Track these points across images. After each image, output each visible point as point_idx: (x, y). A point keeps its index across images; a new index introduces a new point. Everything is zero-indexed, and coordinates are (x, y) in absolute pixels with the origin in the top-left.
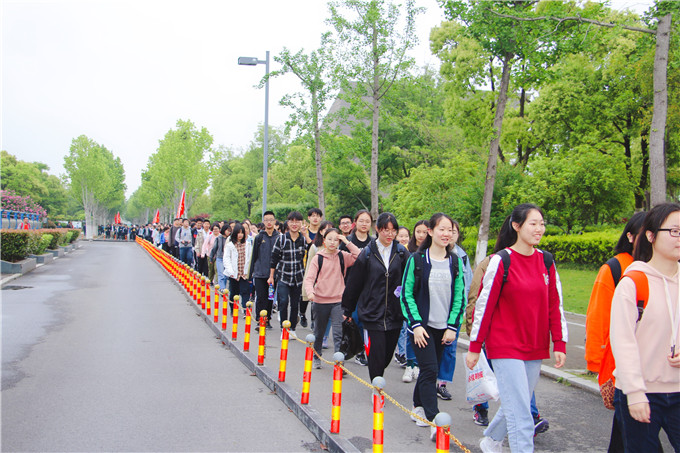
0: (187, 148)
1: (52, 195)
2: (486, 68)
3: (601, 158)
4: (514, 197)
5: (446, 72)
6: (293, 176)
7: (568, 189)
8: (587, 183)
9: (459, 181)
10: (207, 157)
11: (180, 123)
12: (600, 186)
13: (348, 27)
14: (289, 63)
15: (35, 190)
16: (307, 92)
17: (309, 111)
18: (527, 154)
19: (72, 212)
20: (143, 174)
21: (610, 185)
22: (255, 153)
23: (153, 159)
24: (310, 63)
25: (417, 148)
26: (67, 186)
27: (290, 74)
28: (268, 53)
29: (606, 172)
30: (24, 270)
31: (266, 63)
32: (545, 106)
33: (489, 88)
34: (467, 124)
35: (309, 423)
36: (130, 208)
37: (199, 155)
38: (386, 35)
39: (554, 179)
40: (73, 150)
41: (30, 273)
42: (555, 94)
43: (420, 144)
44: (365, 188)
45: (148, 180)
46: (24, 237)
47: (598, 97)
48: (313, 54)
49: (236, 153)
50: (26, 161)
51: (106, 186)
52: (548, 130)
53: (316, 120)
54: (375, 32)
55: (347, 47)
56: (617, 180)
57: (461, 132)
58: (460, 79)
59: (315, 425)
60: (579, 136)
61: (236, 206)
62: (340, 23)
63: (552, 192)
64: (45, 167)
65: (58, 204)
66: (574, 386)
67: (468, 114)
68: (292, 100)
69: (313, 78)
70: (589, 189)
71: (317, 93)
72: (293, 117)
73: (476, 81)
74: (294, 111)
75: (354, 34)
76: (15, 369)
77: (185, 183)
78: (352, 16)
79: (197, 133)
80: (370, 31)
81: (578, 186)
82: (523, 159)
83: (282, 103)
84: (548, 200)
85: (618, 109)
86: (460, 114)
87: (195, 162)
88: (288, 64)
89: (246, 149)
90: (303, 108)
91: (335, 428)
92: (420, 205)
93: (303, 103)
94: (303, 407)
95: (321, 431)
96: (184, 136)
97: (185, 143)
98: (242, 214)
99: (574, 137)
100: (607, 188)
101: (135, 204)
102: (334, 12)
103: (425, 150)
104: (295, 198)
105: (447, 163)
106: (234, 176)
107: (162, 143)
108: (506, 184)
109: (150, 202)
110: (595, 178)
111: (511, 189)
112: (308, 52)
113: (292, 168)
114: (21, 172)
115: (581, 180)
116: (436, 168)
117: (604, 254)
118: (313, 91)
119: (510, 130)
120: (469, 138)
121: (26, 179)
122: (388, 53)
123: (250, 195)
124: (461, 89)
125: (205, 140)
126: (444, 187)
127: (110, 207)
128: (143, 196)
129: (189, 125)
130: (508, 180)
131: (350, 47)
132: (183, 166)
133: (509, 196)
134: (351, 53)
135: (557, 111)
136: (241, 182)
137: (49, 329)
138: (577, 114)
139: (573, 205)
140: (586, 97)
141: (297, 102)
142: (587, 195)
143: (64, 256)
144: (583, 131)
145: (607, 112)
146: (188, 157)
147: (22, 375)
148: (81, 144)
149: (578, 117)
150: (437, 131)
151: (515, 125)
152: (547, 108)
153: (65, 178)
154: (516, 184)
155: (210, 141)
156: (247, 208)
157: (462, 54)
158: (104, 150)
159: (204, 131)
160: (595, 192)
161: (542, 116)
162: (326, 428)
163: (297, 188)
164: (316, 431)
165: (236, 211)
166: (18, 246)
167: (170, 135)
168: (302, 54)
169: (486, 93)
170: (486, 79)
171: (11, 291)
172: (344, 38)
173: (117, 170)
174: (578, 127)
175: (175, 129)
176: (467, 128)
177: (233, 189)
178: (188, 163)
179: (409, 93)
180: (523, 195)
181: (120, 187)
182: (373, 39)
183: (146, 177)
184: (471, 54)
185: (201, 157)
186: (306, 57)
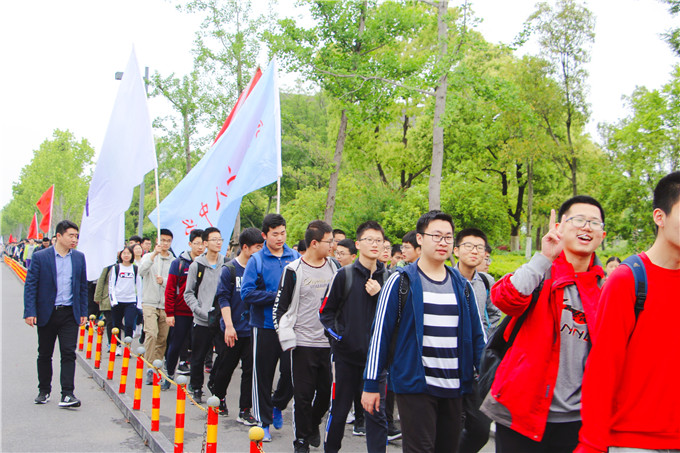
0: (65, 160)
4: (390, 223)
8: (458, 210)
10: (87, 171)
11: (57, 133)
13: (213, 58)
16: (179, 115)
17: (180, 134)
18: (410, 179)
20: (14, 188)
21: (478, 213)
23: (27, 172)
24: (182, 87)
25: (308, 169)
27: (161, 97)
28: (147, 69)
29: (476, 200)
32: (422, 134)
34: (351, 148)
35: (121, 406)
37: (79, 168)
43: (311, 164)
44: (256, 209)
45: (20, 193)
48: (185, 78)
53: (187, 143)
54: (240, 63)
56: (487, 209)
57: (346, 155)
59: (125, 407)
60: (454, 164)
62: (204, 53)
68: (163, 123)
69: (185, 102)
70: (460, 216)
71: (189, 117)
72: (165, 139)
74: (165, 134)
75: (219, 64)
77: (62, 198)
79: (76, 144)
80: (235, 63)
82: (405, 184)
83: (154, 126)
87: (73, 176)
88: (160, 87)
90: (174, 131)
93: (175, 126)
96: (62, 147)
97: (62, 155)
99: (451, 165)
100: (476, 216)
102: (200, 42)
103: (316, 171)
107: (37, 154)
108: (383, 210)
109: (22, 218)
110: (466, 206)
111: (386, 214)
112: (180, 76)
118: (185, 115)
119: (392, 155)
120: (353, 162)
125: (85, 152)
128: (15, 212)
129: (68, 135)
130: (384, 206)
132: (60, 180)
133: (385, 222)
140: (462, 126)
141: (168, 124)
144: (458, 160)
146: (66, 170)
149: (455, 145)
151: (396, 150)
152: (425, 136)
154: (392, 210)
155: (91, 153)
156: (133, 227)
159: (85, 142)
160: (466, 219)
161: (420, 143)
167: (46, 145)
168: (175, 77)
174: (454, 156)
175: (52, 139)
176: (351, 152)
178: (66, 176)
179: (303, 111)
182: (238, 70)
183: (18, 190)
185: (81, 170)
186: (178, 81)
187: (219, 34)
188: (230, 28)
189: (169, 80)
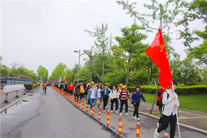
0: (61, 68)
1: (34, 77)
2: (122, 54)
3: (144, 72)
5: (114, 54)
6: (82, 74)
7: (138, 77)
9: (116, 76)
10: (65, 70)
11: (60, 63)
12: (144, 77)
13: (98, 45)
14: (86, 52)
15: (31, 76)
19: (37, 80)
22: (74, 69)
23: (54, 70)
26: (37, 75)
27: (86, 54)
28: (80, 50)
29: (145, 74)
30: (32, 92)
31: (79, 52)
33: (122, 58)
35: (101, 124)
36: (48, 79)
38: (106, 47)
39: (135, 75)
40: (39, 68)
41: (33, 92)
42: (135, 59)
43: (108, 68)
46: (32, 85)
47: (143, 60)
48: (90, 51)
49: (70, 69)
50: (29, 70)
51: (45, 75)
52: (134, 66)
54: (104, 47)
55: (98, 49)
56: (147, 76)
57: (117, 66)
58: (117, 56)
59: (103, 124)
61: (70, 80)
62: (97, 45)
63: (135, 78)
64: (33, 71)
65: (35, 78)
66: (148, 116)
67: (118, 63)
68: (86, 59)
69: (90, 55)
70: (142, 78)
72: (86, 62)
73: (120, 56)
74: (86, 61)
75: (99, 47)
76: (38, 112)
78: (99, 44)
79: (63, 65)
80: (103, 47)
81: (140, 77)
83: (84, 60)
84: (134, 79)
85: (147, 63)
86: (117, 63)
87: (63, 71)
89: (73, 68)
91: (108, 125)
92: (109, 80)
93: (88, 60)
94: (99, 121)
95: (104, 126)
96: (61, 66)
97: (61, 67)
98: (71, 81)
99: (139, 68)
101: (50, 79)
102: (95, 43)
103: (109, 69)
104: (83, 78)
105: (114, 72)
106: (70, 74)
107: (56, 67)
110: (143, 75)
112: (89, 50)
113: (82, 72)
114: (28, 72)
115: (140, 76)
116: (112, 73)
117: (145, 90)
118: (90, 58)
119: (127, 66)
120: (119, 67)
121: (29, 74)
122: (106, 51)
123: (73, 77)
124: (117, 58)
125: (65, 66)
126: (114, 77)
127: (45, 79)
129: (62, 63)
131: (99, 49)
132: (60, 72)
134: (99, 51)
135: (136, 62)
136: (71, 75)
137: (41, 104)
138: (139, 63)
139: (139, 81)
140: (141, 60)
142: (142, 79)
143: (38, 89)
144: (141, 67)
145: (145, 63)
147: (40, 113)
148: (41, 67)
150: (112, 66)
152: (134, 62)
153: (37, 73)
155: (66, 67)
157: (117, 51)
158: (44, 68)
159: (65, 65)
162: (106, 125)
163: (83, 76)
164: (103, 126)
165: (70, 81)
166: (31, 87)
169: (122, 59)
170: (122, 56)
171: (30, 96)
172: (98, 48)
173: (47, 72)
175: (59, 64)
177: (70, 76)
178: (61, 71)
180: (130, 79)
181: (47, 75)
182: (103, 48)
183: (53, 74)
184: (119, 51)
187: (100, 41)
188: (101, 40)
189: (87, 51)
